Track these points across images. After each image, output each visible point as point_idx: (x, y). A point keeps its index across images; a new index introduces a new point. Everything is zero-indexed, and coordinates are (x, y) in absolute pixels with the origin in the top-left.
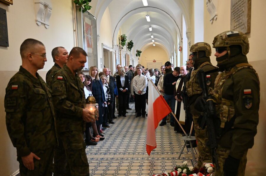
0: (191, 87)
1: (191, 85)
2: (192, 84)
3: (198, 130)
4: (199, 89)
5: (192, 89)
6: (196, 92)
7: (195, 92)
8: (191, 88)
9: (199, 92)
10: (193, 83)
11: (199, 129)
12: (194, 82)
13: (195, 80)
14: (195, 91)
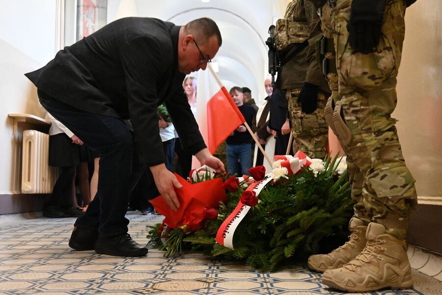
0: (284, 29)
1: (284, 26)
2: (288, 23)
3: (300, 120)
4: (300, 33)
5: (287, 33)
6: (295, 40)
7: (293, 40)
8: (285, 33)
9: (301, 39)
10: (290, 21)
11: (301, 118)
12: (292, 19)
13: (292, 16)
14: (292, 37)
